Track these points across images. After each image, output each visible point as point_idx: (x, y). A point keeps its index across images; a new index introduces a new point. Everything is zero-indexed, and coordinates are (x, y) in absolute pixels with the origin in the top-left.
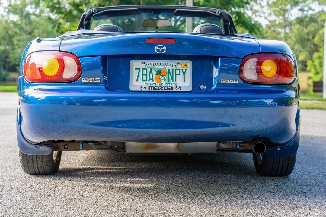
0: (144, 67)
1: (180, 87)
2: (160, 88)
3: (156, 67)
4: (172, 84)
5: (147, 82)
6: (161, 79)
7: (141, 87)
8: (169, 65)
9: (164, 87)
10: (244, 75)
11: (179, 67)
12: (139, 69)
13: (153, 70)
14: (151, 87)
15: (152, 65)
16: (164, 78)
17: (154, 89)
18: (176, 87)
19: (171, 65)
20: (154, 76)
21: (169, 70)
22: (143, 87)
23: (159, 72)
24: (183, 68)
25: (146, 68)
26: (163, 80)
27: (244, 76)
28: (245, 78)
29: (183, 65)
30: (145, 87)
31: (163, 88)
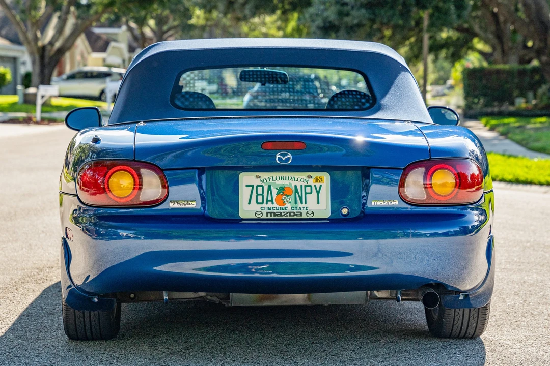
0: (259, 183)
1: (313, 213)
2: (283, 214)
3: (277, 182)
4: (300, 208)
5: (264, 205)
6: (285, 200)
7: (256, 213)
8: (296, 180)
9: (290, 213)
10: (406, 193)
11: (311, 182)
12: (253, 186)
13: (272, 188)
14: (271, 213)
15: (271, 180)
16: (290, 199)
17: (274, 216)
18: (307, 213)
19: (299, 180)
20: (274, 196)
21: (296, 186)
22: (259, 213)
23: (282, 190)
24: (316, 184)
25: (263, 184)
26: (287, 202)
27: (406, 195)
28: (408, 197)
29: (316, 180)
30: (262, 213)
31: (288, 214)
